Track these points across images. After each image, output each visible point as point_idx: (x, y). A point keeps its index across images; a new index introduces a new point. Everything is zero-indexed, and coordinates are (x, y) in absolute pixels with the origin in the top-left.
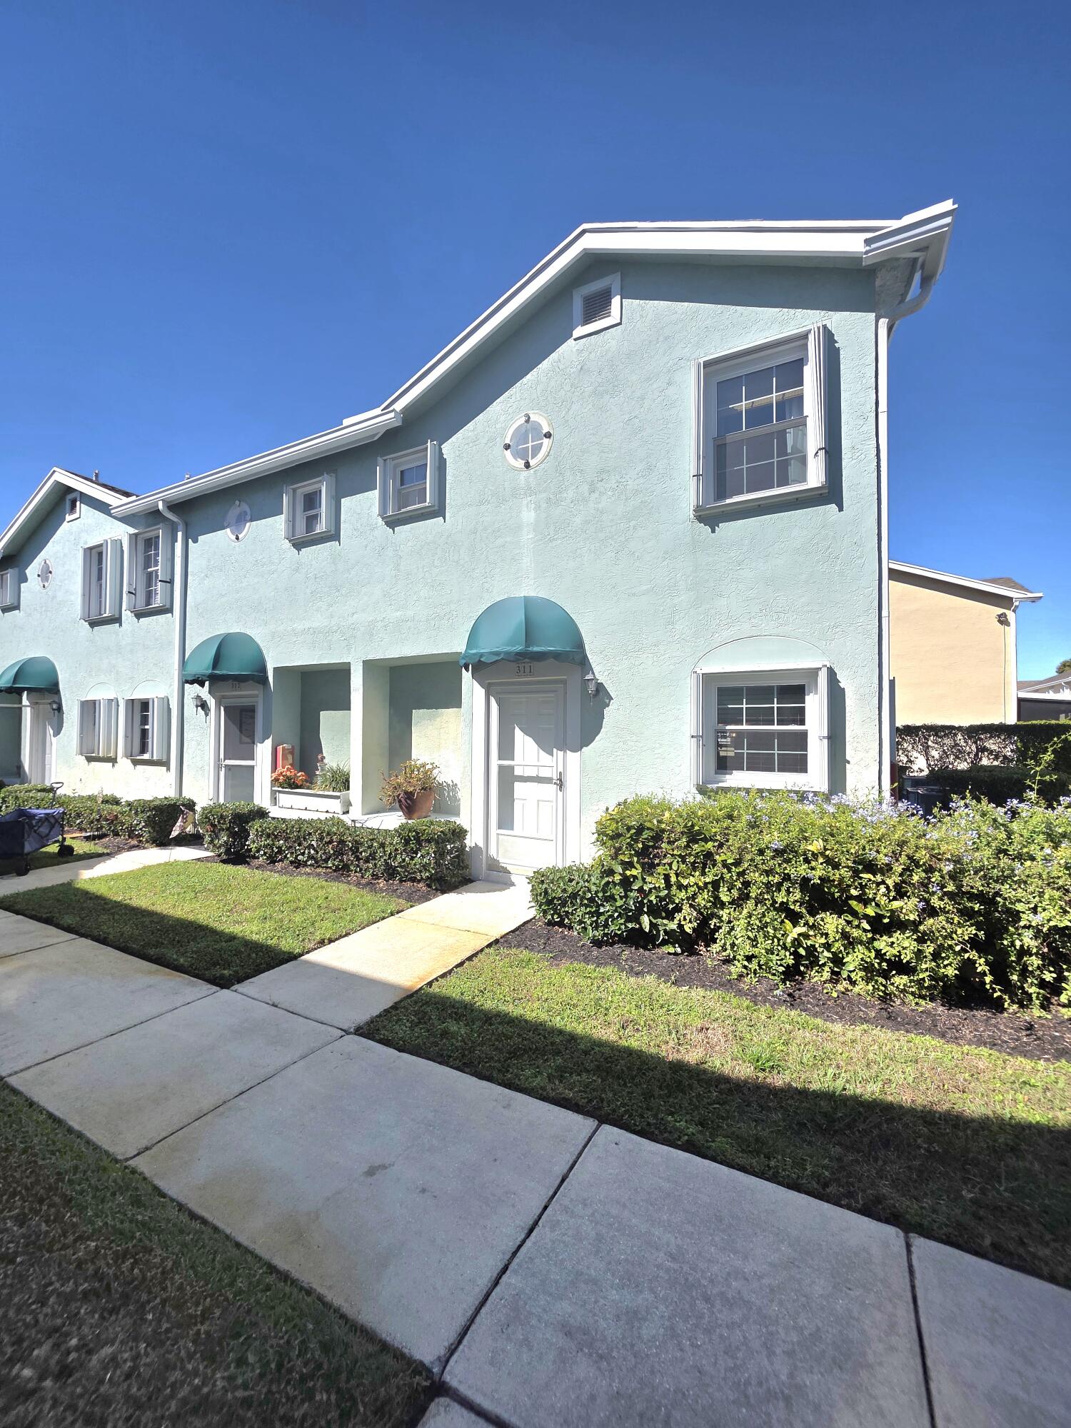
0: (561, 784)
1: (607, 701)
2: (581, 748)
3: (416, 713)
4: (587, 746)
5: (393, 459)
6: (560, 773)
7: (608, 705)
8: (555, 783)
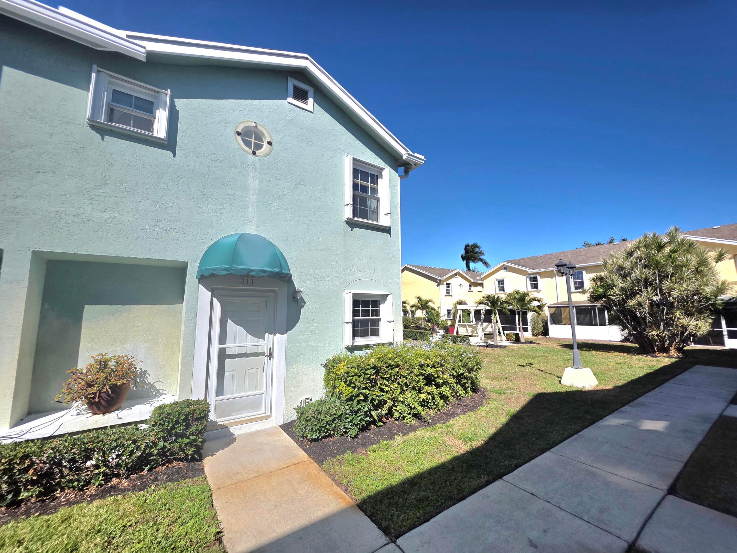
0: (270, 356)
1: (303, 304)
2: (287, 332)
3: (88, 310)
4: (290, 330)
5: (110, 76)
6: (270, 348)
7: (303, 307)
8: (267, 356)
